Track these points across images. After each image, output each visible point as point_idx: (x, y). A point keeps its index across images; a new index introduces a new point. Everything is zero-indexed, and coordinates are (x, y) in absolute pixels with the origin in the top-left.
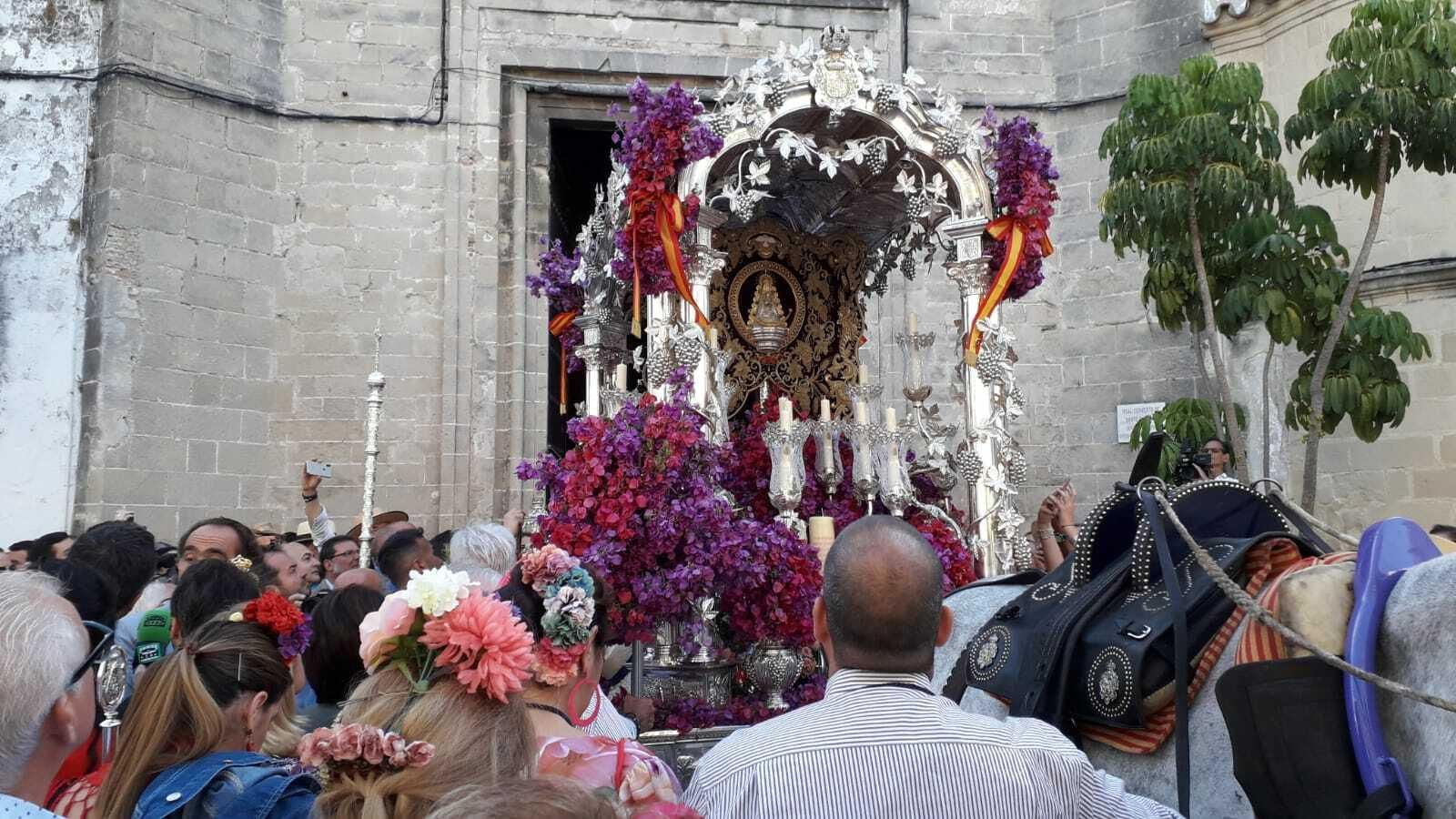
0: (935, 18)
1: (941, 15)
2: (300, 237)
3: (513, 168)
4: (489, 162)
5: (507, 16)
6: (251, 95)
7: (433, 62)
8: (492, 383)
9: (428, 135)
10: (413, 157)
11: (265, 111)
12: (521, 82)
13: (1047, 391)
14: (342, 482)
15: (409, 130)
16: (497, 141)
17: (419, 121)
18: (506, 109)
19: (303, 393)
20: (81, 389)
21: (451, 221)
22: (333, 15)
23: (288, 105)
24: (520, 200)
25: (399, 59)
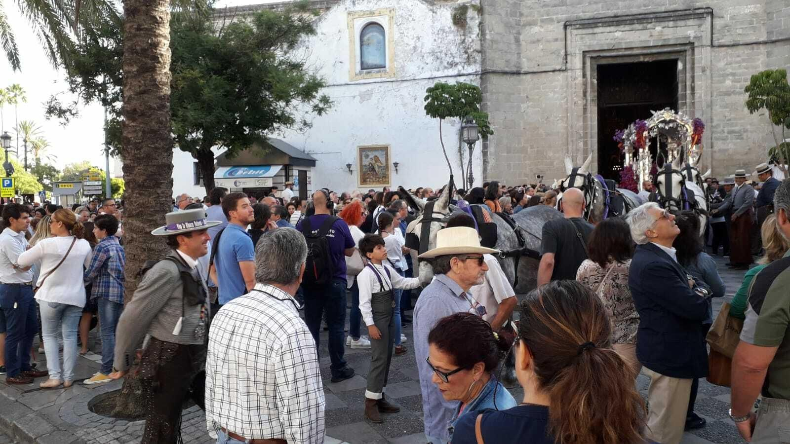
0: (722, 17)
1: (725, 16)
2: (528, 107)
3: (586, 80)
4: (580, 79)
5: (584, 36)
6: (514, 69)
7: (563, 52)
8: (582, 143)
9: (562, 74)
10: (558, 81)
11: (518, 73)
12: (588, 55)
13: (761, 135)
15: (556, 73)
16: (582, 74)
17: (559, 70)
18: (584, 63)
19: (531, 148)
20: (483, 152)
21: (570, 98)
22: (534, 42)
23: (523, 70)
24: (589, 90)
25: (553, 53)
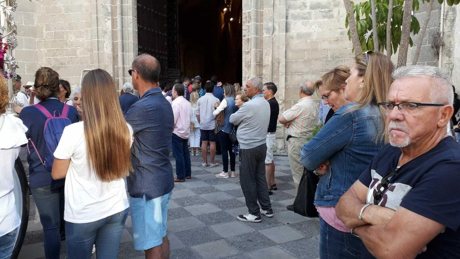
14: (62, 64)
19: (46, 30)
